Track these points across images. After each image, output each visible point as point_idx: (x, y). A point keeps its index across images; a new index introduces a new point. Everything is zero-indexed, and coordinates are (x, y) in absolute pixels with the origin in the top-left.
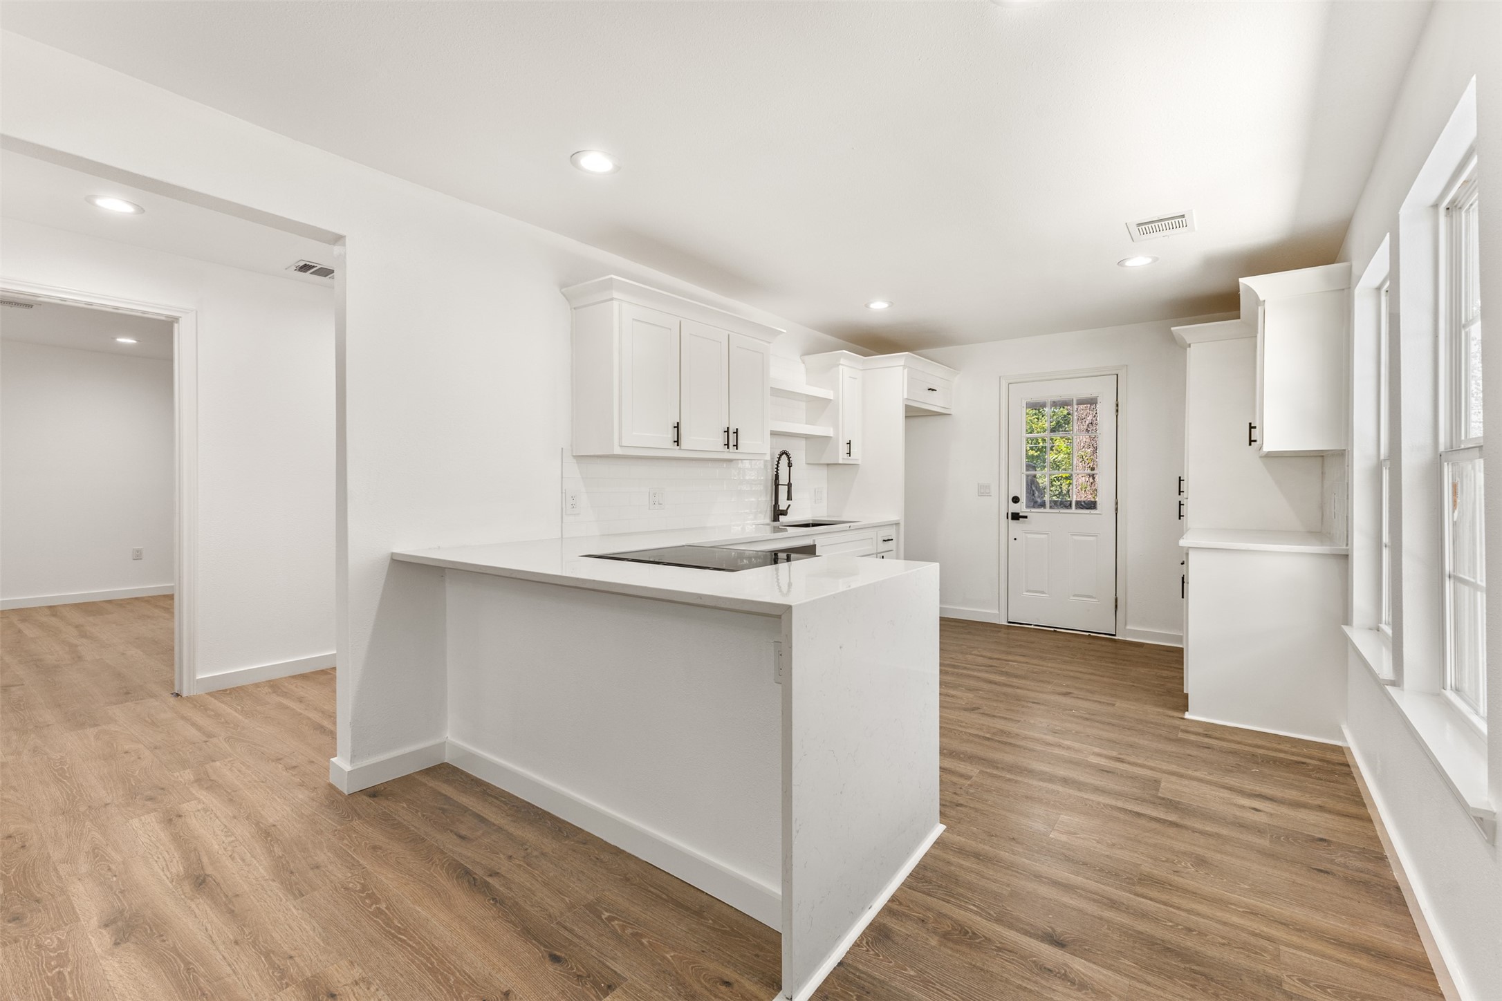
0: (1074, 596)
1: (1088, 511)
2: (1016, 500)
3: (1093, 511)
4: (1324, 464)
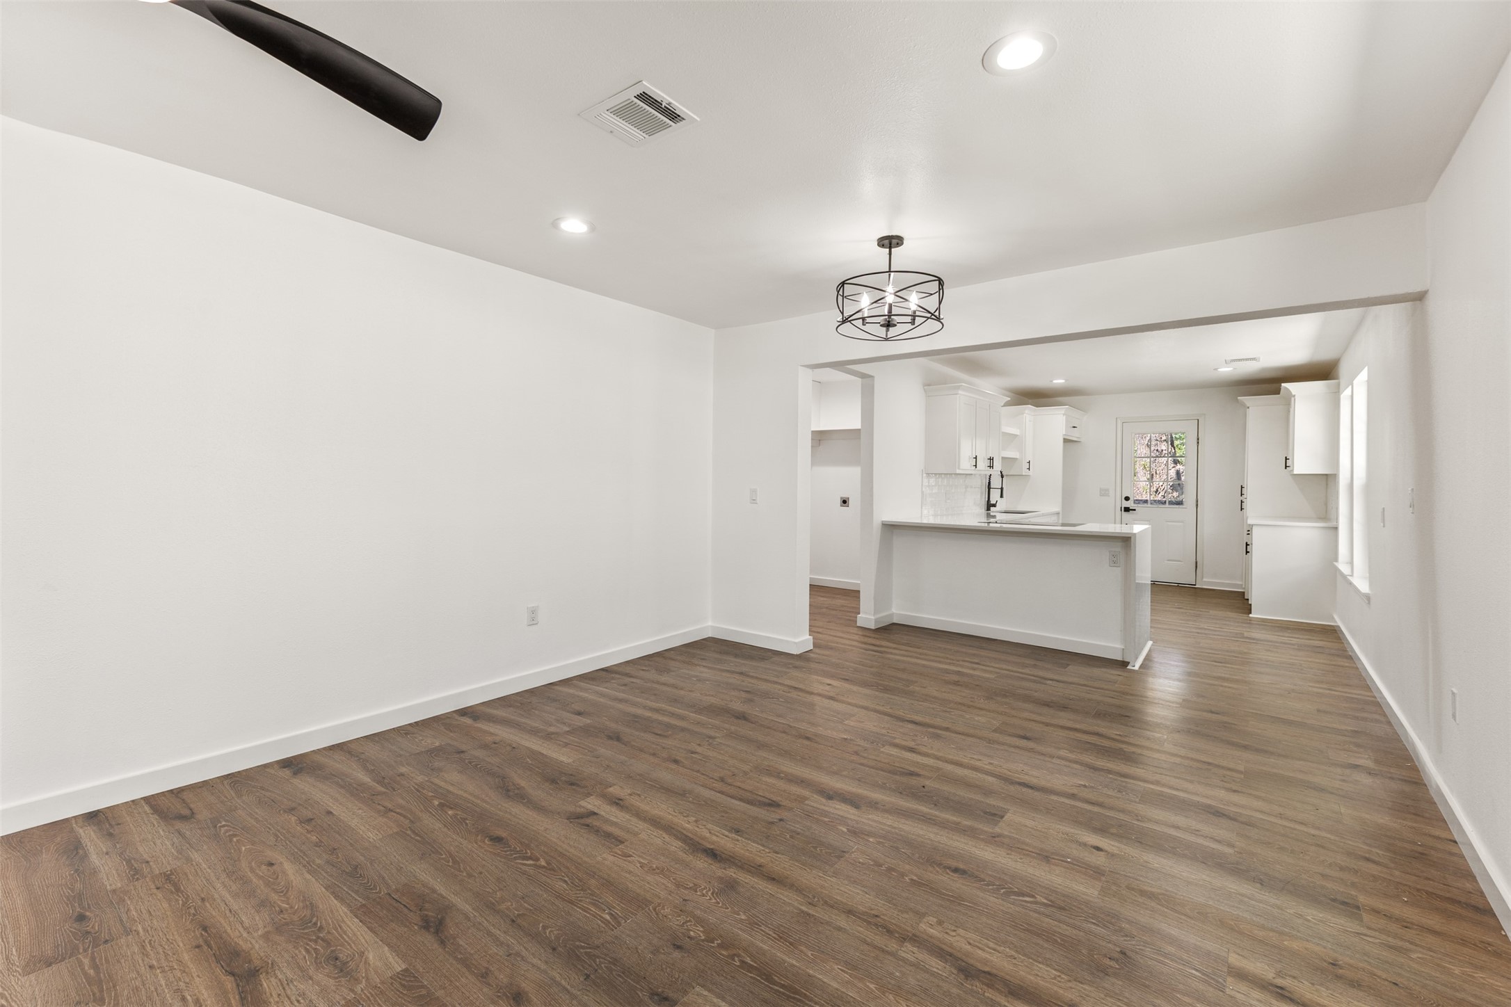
0: (1168, 560)
1: (1178, 506)
2: (1127, 499)
3: (1181, 506)
4: (1327, 480)
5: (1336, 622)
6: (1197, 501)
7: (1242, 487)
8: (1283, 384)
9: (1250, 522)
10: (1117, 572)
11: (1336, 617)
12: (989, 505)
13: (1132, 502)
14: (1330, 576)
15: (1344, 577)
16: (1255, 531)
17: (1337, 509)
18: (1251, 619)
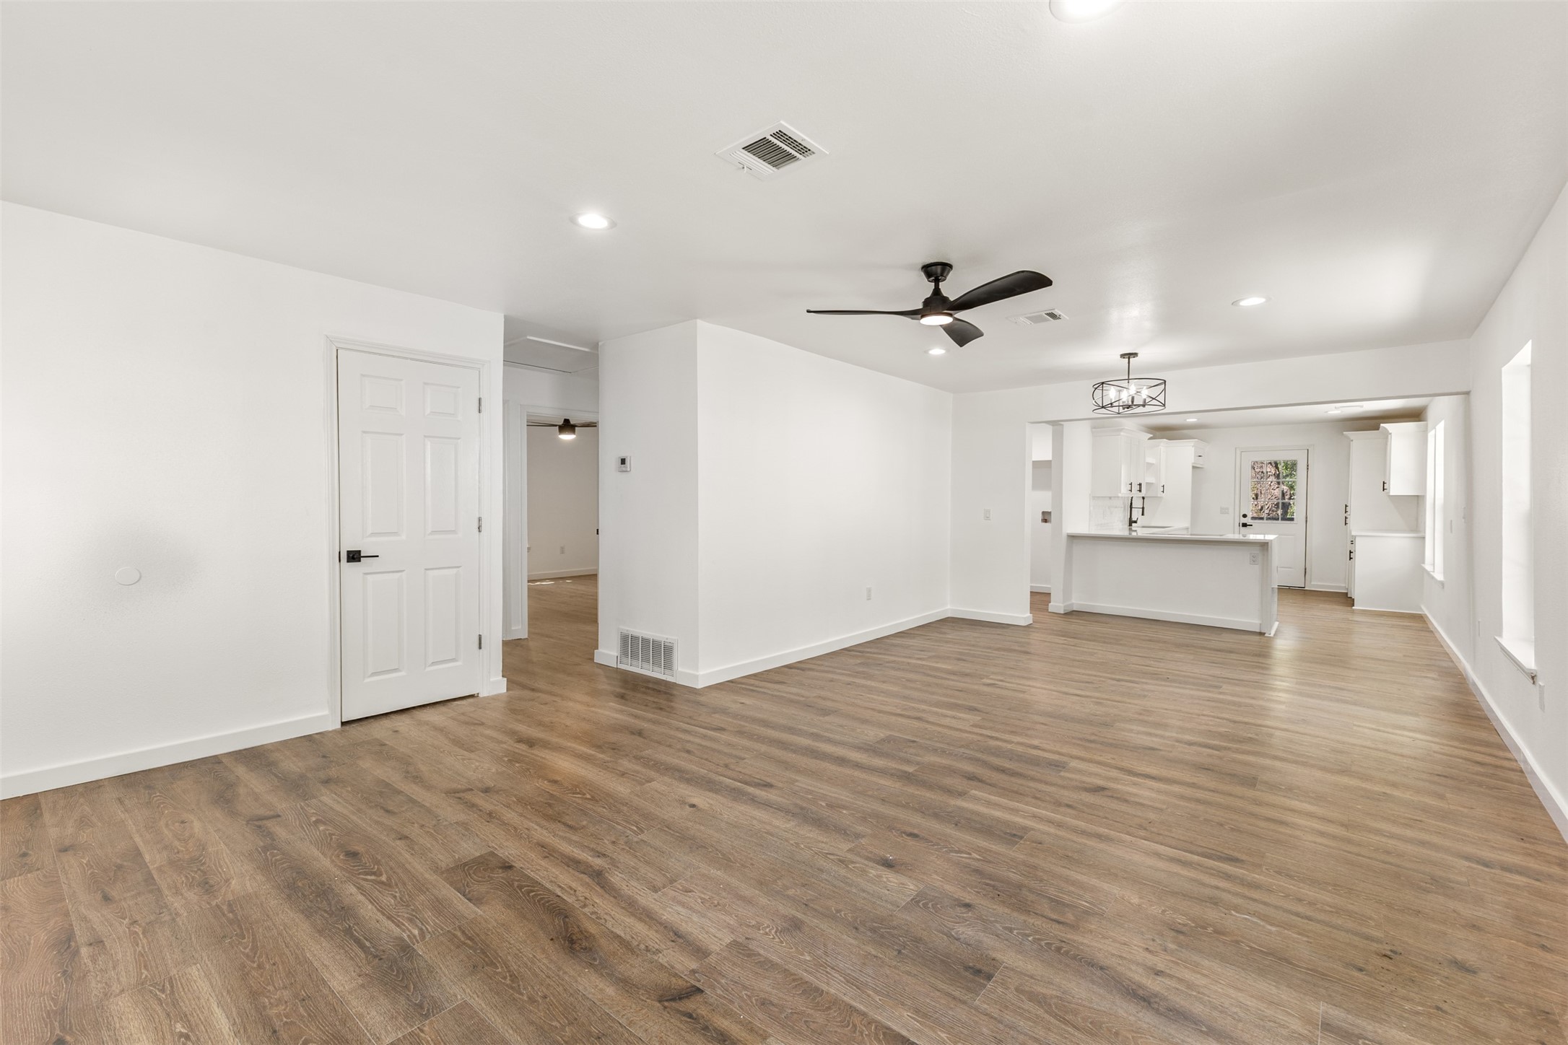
0: (1282, 568)
1: (1289, 522)
2: (1245, 516)
3: (1292, 522)
4: (1418, 500)
5: (1422, 610)
6: (1307, 518)
7: (1346, 506)
8: (1382, 425)
9: (1353, 533)
10: (1257, 568)
11: (1423, 607)
12: (1131, 522)
13: (1250, 519)
14: (1419, 573)
15: (1428, 573)
16: (1358, 541)
17: (1425, 523)
18: (1354, 610)
